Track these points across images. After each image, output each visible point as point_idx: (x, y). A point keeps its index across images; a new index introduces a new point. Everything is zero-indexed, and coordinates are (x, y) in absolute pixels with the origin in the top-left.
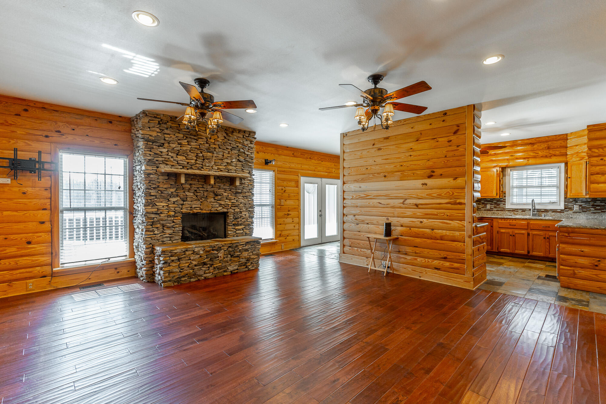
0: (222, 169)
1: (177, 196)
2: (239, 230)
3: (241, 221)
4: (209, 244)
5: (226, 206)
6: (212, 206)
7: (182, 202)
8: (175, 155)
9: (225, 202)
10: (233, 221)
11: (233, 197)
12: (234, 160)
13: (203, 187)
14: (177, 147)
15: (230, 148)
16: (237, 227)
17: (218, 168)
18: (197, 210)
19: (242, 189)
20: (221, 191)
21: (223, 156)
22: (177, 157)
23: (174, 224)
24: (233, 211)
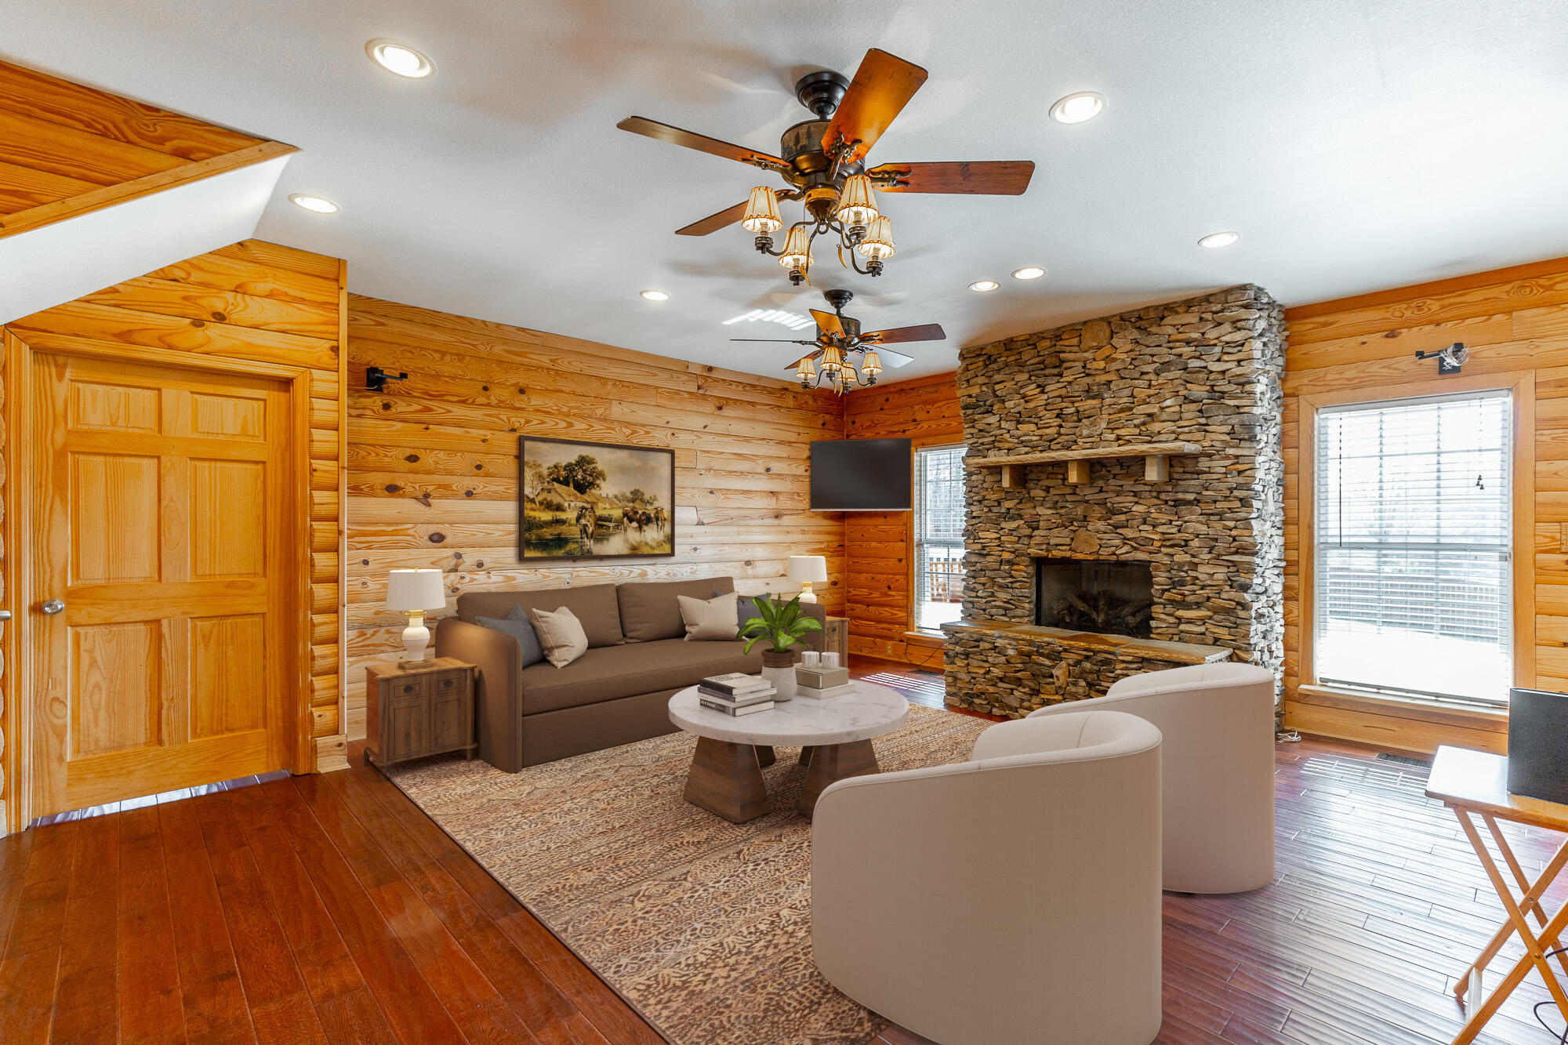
0: (1127, 438)
1: (1021, 517)
2: (1190, 621)
3: (1193, 592)
4: (1028, 637)
5: (1142, 543)
6: (1099, 542)
7: (1028, 531)
8: (1013, 424)
9: (1140, 531)
10: (1168, 590)
11: (1164, 518)
12: (1168, 403)
13: (1075, 494)
14: (1019, 405)
15: (1149, 368)
16: (1180, 613)
17: (1118, 438)
18: (1061, 550)
19: (1198, 489)
20: (1126, 501)
21: (1132, 396)
22: (1018, 429)
23: (1010, 580)
24: (1166, 560)
